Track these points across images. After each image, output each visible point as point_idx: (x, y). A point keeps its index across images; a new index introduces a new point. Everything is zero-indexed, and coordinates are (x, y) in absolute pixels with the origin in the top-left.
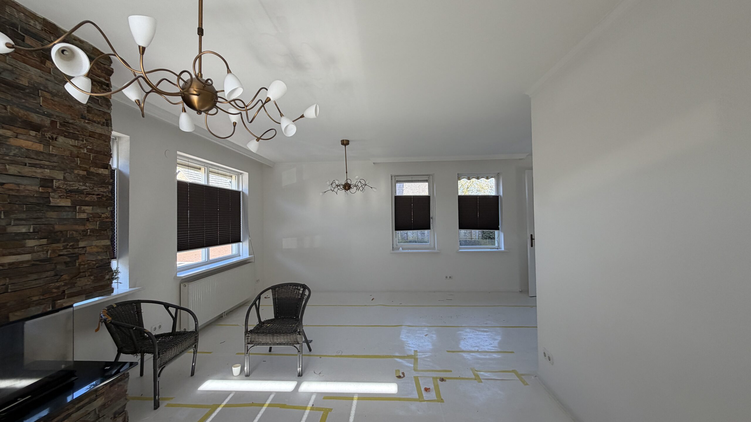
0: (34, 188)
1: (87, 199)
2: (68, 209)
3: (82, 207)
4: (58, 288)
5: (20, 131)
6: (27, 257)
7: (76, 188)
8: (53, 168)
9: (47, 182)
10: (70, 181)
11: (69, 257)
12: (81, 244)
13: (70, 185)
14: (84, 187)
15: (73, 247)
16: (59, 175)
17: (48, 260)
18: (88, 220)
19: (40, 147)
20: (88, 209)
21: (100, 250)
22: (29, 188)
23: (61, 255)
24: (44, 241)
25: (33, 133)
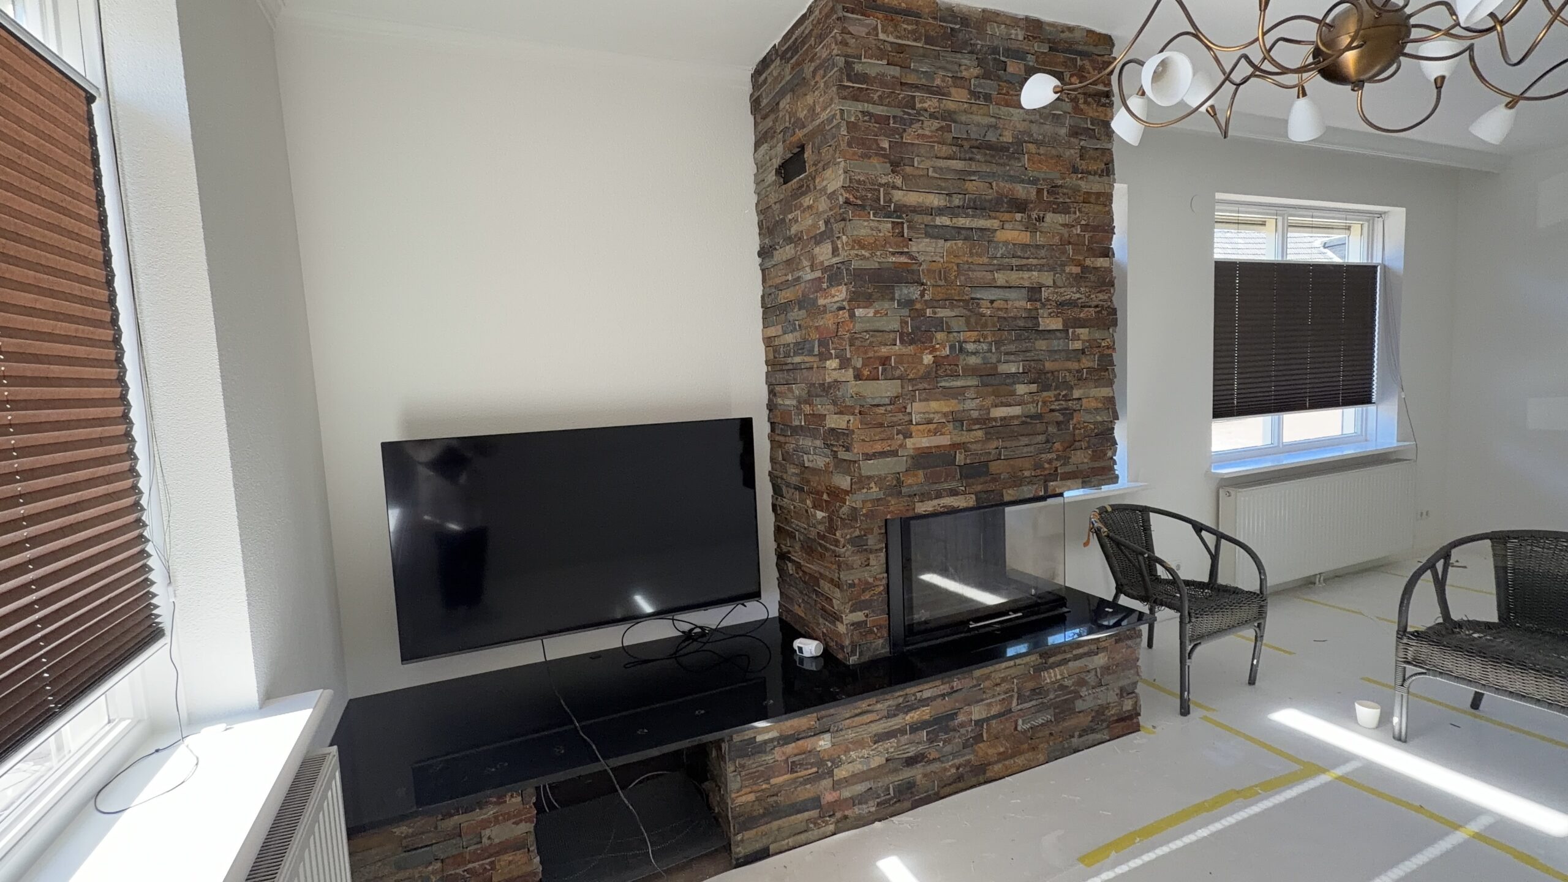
0: (1019, 303)
1: (1082, 315)
2: (1058, 334)
3: (1076, 330)
4: (1050, 462)
5: (1007, 216)
6: (1016, 411)
7: (1068, 297)
8: (1040, 268)
9: (1034, 292)
10: (1060, 288)
11: (1063, 414)
12: (1076, 394)
13: (1061, 293)
14: (1078, 296)
15: (1066, 398)
16: (1047, 278)
17: (1038, 416)
18: (1083, 352)
19: (1025, 237)
20: (1083, 332)
21: (1100, 405)
22: (1017, 304)
23: (1052, 411)
24: (1034, 387)
25: (1018, 216)
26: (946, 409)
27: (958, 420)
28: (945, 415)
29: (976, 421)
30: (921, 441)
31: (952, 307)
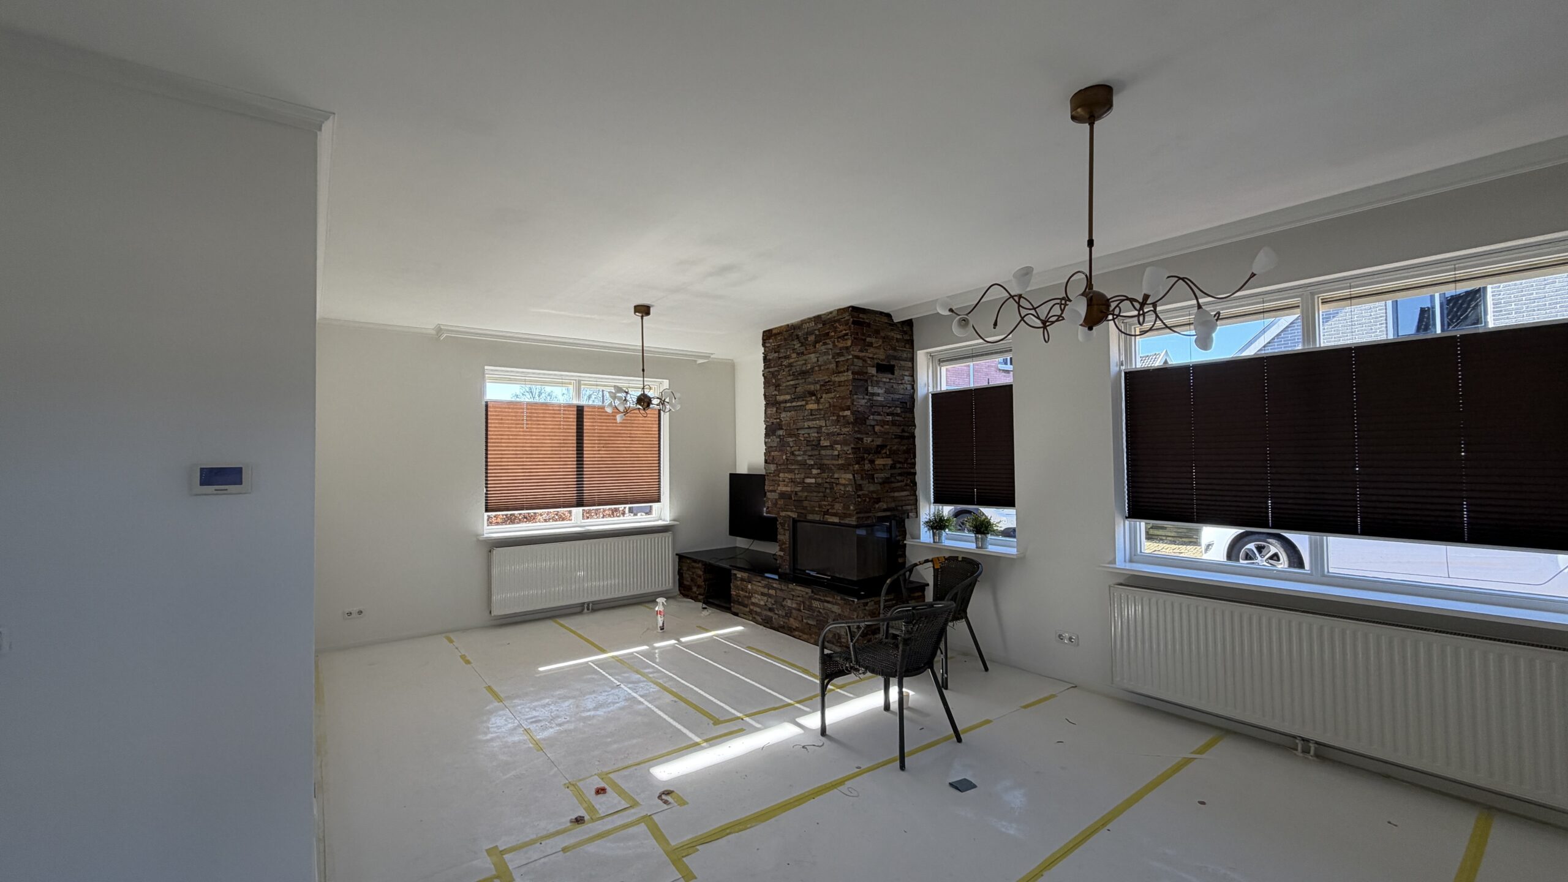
1: (838, 439)
2: (829, 448)
4: (825, 505)
5: (809, 399)
6: (813, 481)
12: (836, 476)
13: (829, 429)
14: (836, 430)
15: (831, 477)
20: (838, 447)
21: (847, 483)
22: (813, 435)
23: (826, 482)
24: (819, 471)
25: (813, 398)
26: (790, 477)
27: (792, 481)
28: (789, 479)
29: (799, 483)
30: (782, 488)
31: (791, 437)
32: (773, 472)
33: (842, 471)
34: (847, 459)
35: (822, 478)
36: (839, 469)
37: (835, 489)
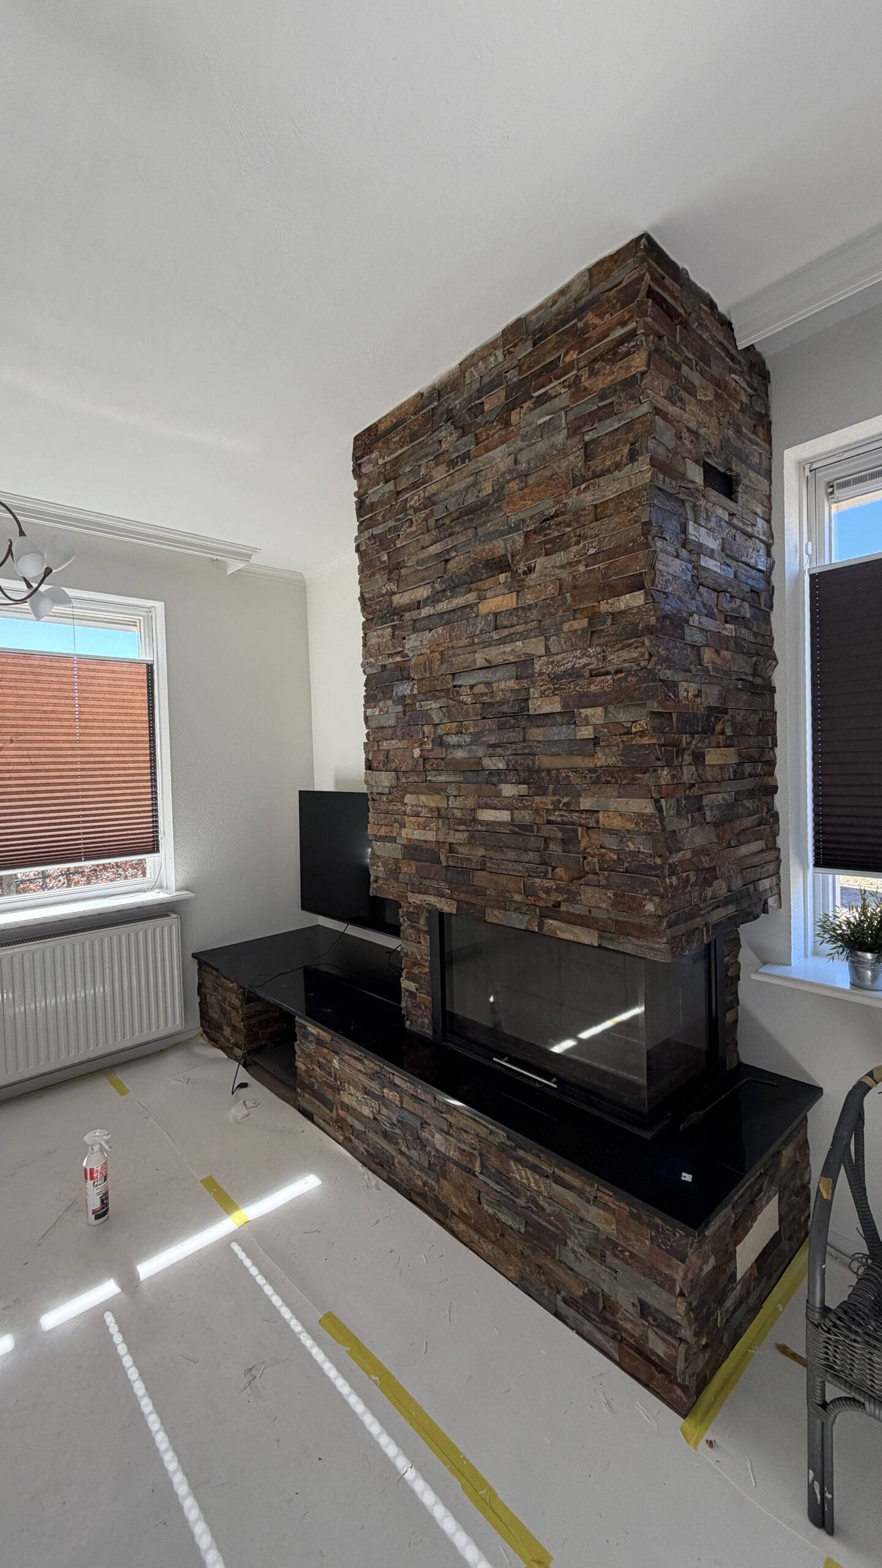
1: (593, 688)
2: (559, 718)
3: (581, 710)
5: (488, 583)
6: (504, 816)
7: (569, 665)
8: (524, 636)
9: (523, 667)
10: (557, 654)
11: (561, 830)
12: (586, 803)
13: (558, 662)
15: (569, 808)
16: (536, 646)
17: (527, 828)
18: (596, 741)
19: (509, 601)
20: (595, 714)
22: (503, 685)
23: (549, 822)
25: (502, 577)
26: (433, 805)
27: (438, 814)
28: (431, 810)
29: (461, 821)
30: (412, 833)
31: (436, 698)
32: (386, 791)
33: (611, 790)
34: (627, 750)
35: (537, 811)
36: (595, 782)
37: (584, 843)
